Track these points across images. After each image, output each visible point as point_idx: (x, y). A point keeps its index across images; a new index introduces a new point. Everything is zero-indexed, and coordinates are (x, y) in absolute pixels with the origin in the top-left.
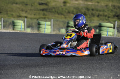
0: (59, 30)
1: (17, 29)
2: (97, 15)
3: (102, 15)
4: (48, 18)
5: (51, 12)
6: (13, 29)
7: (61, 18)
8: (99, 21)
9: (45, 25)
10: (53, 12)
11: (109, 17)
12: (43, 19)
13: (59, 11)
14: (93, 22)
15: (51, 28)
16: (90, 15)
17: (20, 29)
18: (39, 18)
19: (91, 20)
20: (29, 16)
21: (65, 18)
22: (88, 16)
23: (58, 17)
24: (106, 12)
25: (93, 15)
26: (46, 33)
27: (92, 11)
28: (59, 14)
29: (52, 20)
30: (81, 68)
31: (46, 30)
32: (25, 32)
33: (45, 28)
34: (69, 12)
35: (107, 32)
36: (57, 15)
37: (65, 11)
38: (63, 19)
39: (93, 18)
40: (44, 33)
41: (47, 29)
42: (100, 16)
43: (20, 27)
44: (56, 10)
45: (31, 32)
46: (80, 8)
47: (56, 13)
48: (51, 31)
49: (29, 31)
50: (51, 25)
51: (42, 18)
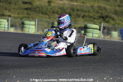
0: (43, 31)
2: (83, 15)
3: (88, 16)
4: (32, 18)
5: (35, 11)
7: (46, 18)
8: (84, 22)
9: (29, 25)
10: (37, 12)
11: (94, 18)
12: (27, 19)
13: (43, 11)
14: (78, 23)
15: (35, 28)
16: (75, 16)
17: (3, 29)
18: (23, 17)
20: (12, 15)
21: (50, 18)
22: (73, 16)
23: (42, 17)
24: (91, 13)
25: (78, 16)
26: (30, 33)
27: (77, 12)
28: (43, 14)
29: (37, 20)
30: (66, 70)
31: (30, 30)
32: (9, 31)
33: (29, 28)
34: (54, 12)
36: (41, 15)
37: (50, 11)
38: (48, 19)
39: (78, 19)
40: (28, 33)
41: (32, 29)
42: (85, 17)
43: (3, 26)
44: (40, 10)
45: (15, 32)
46: (65, 8)
47: (40, 12)
48: (36, 31)
49: (12, 30)
50: (35, 25)
51: (26, 17)
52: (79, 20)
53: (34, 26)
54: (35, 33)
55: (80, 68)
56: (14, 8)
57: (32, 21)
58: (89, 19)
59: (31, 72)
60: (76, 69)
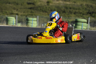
1: (10, 24)
2: (74, 12)
3: (78, 12)
4: (35, 15)
5: (37, 10)
6: (7, 24)
8: (75, 17)
9: (32, 21)
10: (39, 10)
11: (83, 14)
13: (43, 9)
14: (71, 18)
15: (37, 23)
16: (68, 12)
17: (12, 24)
18: (28, 15)
19: (69, 17)
20: (20, 13)
22: (67, 13)
23: (42, 14)
24: (81, 10)
25: (71, 12)
26: (33, 27)
27: (70, 9)
29: (38, 17)
30: (61, 55)
32: (16, 26)
33: (32, 23)
35: (82, 26)
36: (42, 13)
37: (48, 10)
39: (70, 15)
40: (31, 27)
41: (34, 24)
42: (76, 13)
43: (12, 22)
44: (41, 9)
45: (21, 27)
47: (41, 11)
48: (37, 25)
49: (19, 25)
51: (30, 15)
52: (72, 15)
53: (36, 22)
54: (37, 27)
55: (72, 53)
56: (21, 8)
57: (35, 18)
58: (80, 14)
59: (33, 57)
60: (69, 54)
